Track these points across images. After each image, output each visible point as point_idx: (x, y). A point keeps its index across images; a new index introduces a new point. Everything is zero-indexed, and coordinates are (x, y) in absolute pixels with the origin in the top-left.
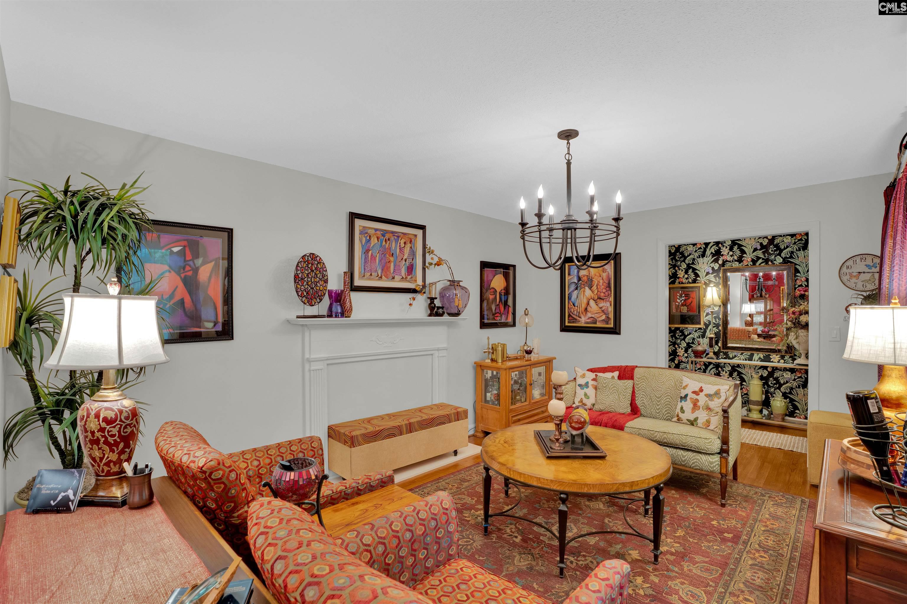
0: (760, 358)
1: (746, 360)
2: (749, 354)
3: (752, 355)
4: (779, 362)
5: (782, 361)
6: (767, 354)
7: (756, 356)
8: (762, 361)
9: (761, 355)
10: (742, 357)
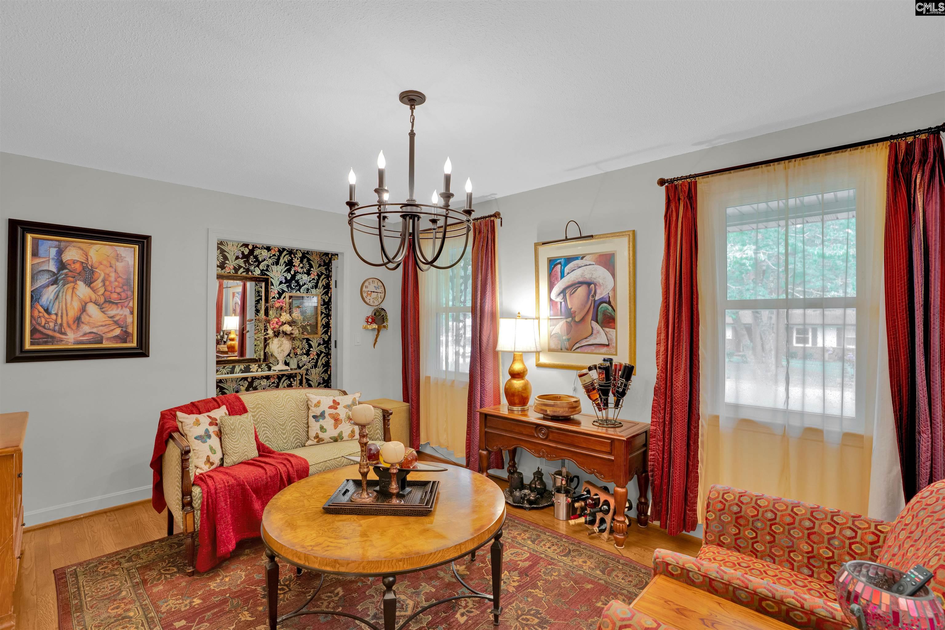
0: (241, 370)
1: (228, 374)
2: (231, 367)
3: (234, 367)
4: (257, 371)
5: (260, 370)
6: (247, 364)
7: (237, 369)
8: (243, 372)
9: (242, 367)
10: (225, 371)
